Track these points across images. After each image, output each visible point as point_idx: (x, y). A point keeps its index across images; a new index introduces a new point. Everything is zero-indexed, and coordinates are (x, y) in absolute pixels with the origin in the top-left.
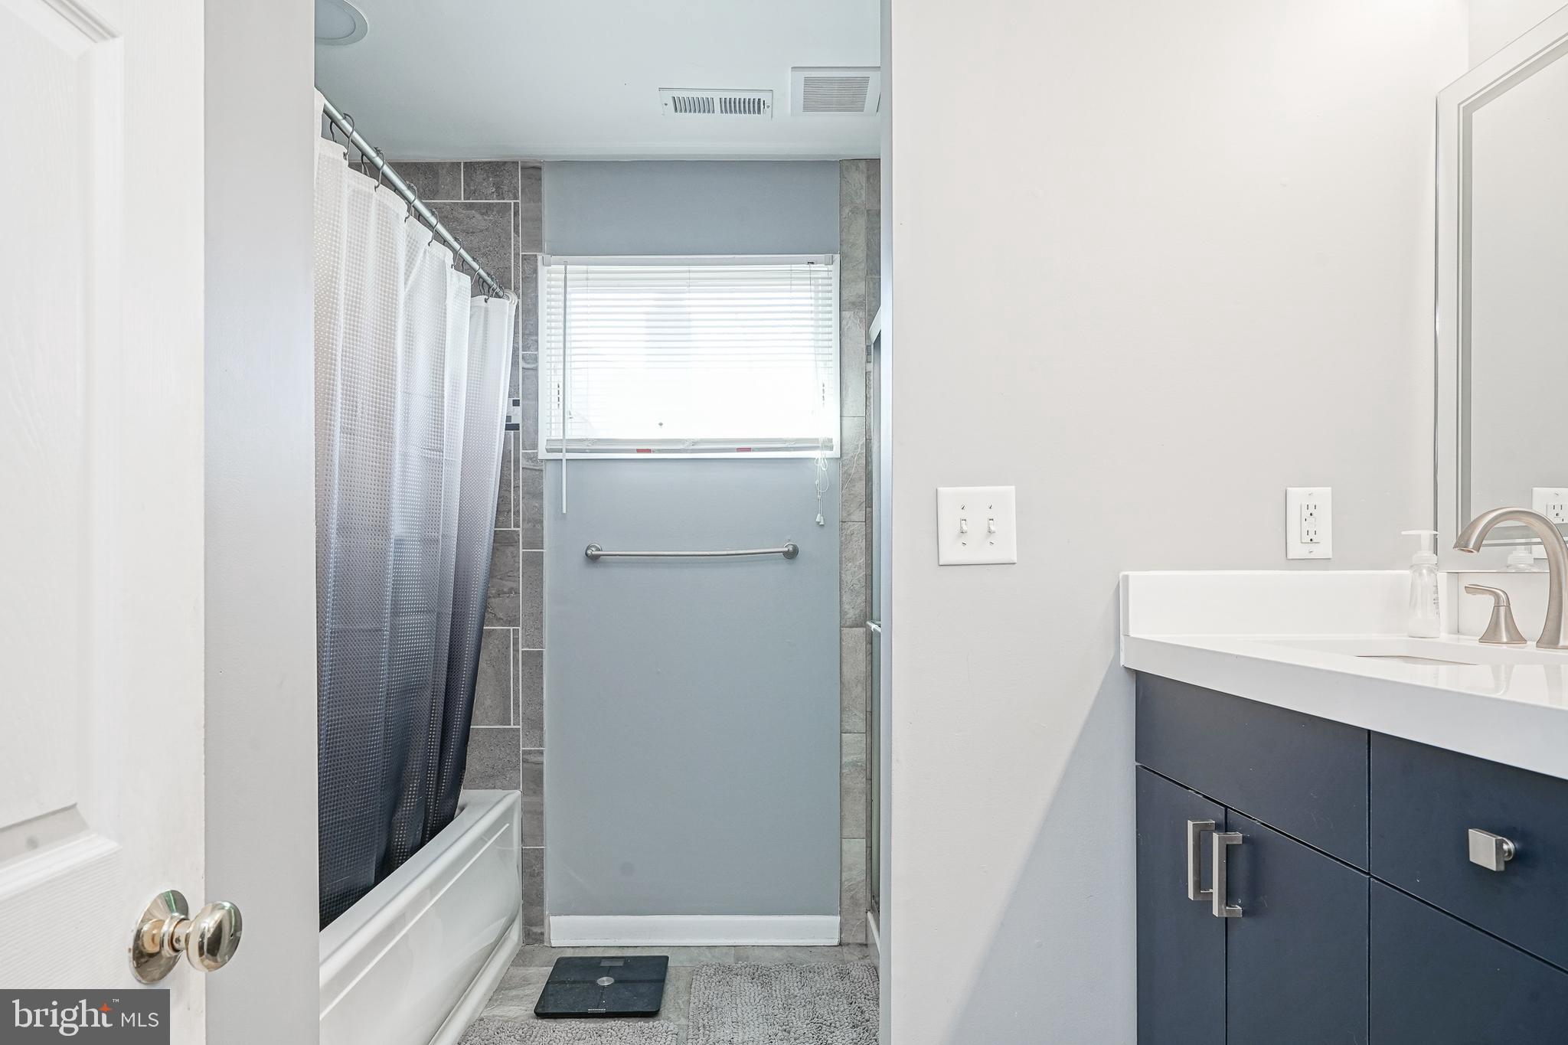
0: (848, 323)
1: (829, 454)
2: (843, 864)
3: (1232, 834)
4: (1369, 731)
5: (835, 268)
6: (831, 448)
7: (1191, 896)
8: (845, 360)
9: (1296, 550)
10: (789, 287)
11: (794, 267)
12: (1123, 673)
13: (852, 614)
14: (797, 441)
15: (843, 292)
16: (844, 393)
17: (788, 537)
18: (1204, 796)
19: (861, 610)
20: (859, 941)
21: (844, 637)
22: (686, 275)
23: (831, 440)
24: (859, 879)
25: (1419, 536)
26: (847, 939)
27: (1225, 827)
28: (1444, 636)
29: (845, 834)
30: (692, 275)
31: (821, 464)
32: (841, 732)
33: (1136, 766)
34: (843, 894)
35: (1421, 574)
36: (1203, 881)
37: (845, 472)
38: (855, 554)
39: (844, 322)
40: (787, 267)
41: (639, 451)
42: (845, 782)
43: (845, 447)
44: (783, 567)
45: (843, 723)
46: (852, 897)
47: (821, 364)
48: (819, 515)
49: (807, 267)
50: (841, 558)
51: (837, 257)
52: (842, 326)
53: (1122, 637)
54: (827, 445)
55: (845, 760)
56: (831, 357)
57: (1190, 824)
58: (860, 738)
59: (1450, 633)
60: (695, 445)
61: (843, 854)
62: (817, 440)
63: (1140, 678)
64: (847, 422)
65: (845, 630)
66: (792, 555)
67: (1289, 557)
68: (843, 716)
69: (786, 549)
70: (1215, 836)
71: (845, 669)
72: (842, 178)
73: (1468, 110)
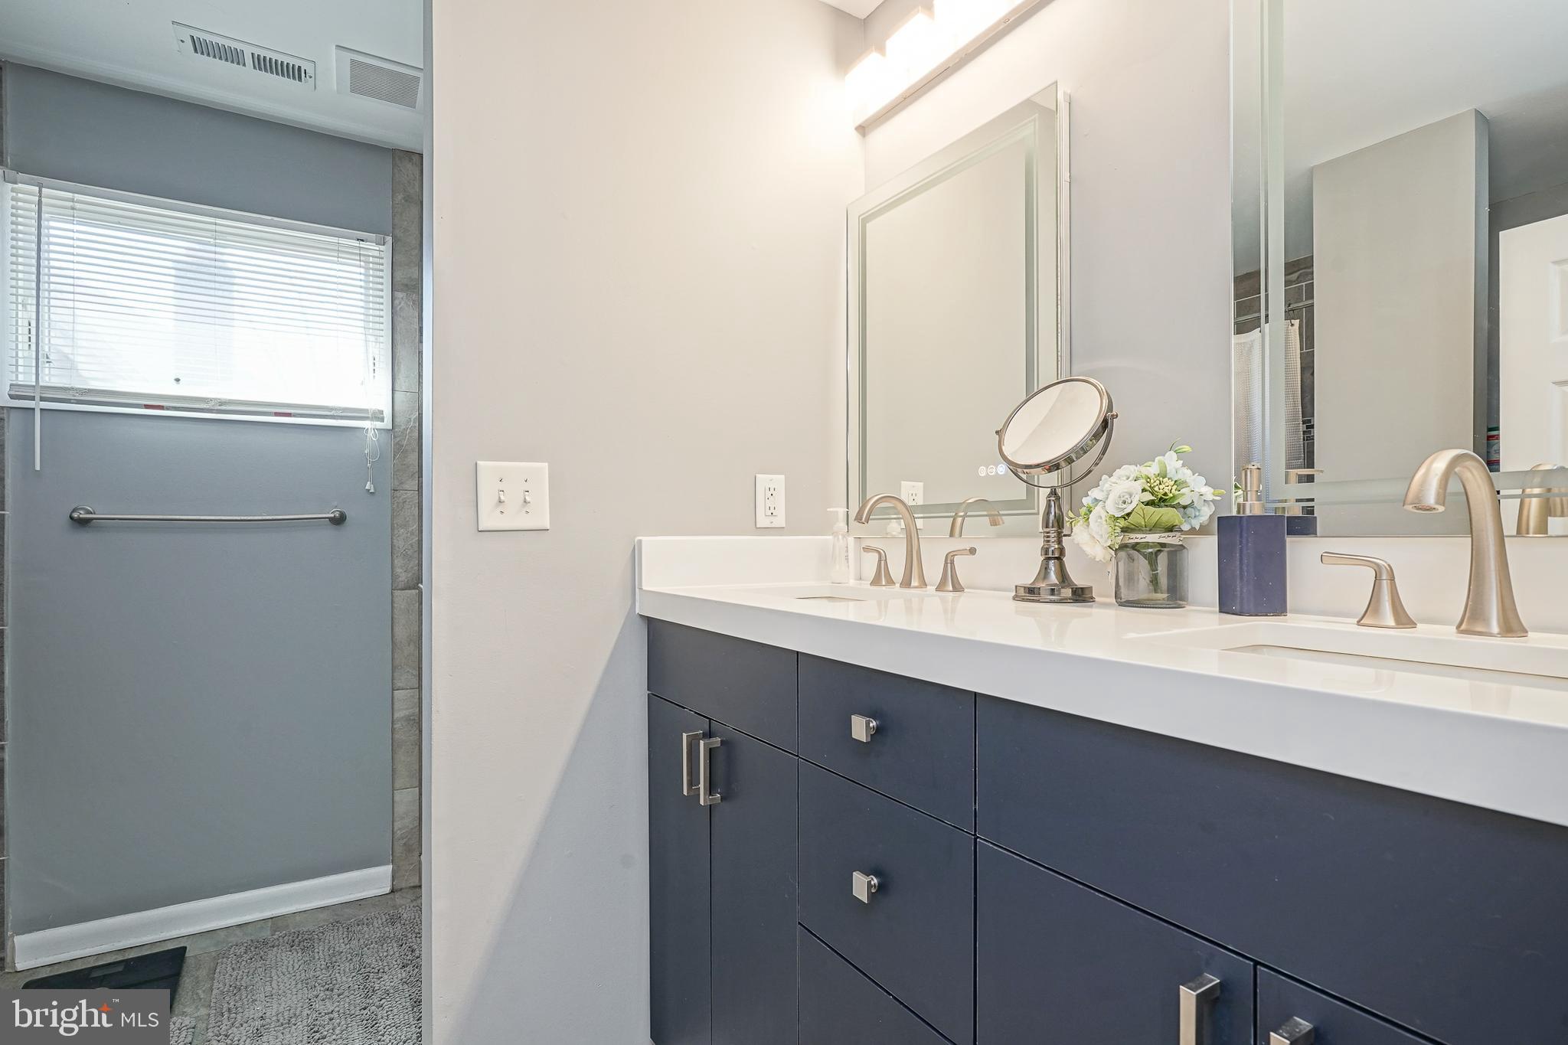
0: (400, 303)
1: (379, 425)
2: (395, 815)
3: (713, 740)
4: (798, 652)
5: (387, 249)
6: (382, 420)
7: (685, 793)
8: (398, 337)
9: (763, 521)
10: (336, 259)
11: (342, 241)
12: (638, 619)
13: (403, 577)
14: (345, 410)
15: (395, 274)
16: (396, 368)
17: (335, 503)
18: (696, 713)
19: (414, 574)
20: (412, 885)
21: (396, 600)
22: (213, 227)
23: (382, 412)
24: (411, 826)
25: (837, 512)
26: (399, 884)
27: (709, 735)
28: (852, 582)
29: (397, 786)
30: (218, 228)
31: (371, 434)
32: (393, 690)
33: (648, 694)
34: (395, 843)
35: (838, 539)
36: (693, 781)
37: (398, 443)
38: (408, 521)
39: (396, 302)
40: (335, 240)
41: (147, 407)
42: (397, 736)
43: (397, 420)
44: (330, 533)
45: (395, 681)
46: (405, 844)
47: (372, 338)
48: (369, 483)
49: (356, 243)
50: (392, 524)
51: (389, 239)
52: (395, 305)
53: (637, 590)
54: (378, 416)
55: (396, 715)
56: (382, 333)
57: (685, 735)
58: (412, 694)
59: (856, 580)
60: (222, 405)
61: (395, 805)
62: (366, 411)
63: (650, 622)
64: (397, 394)
65: (397, 593)
66: (339, 521)
67: (758, 526)
68: (395, 674)
69: (332, 515)
70: (702, 742)
71: (396, 629)
72: (394, 165)
73: (864, 221)
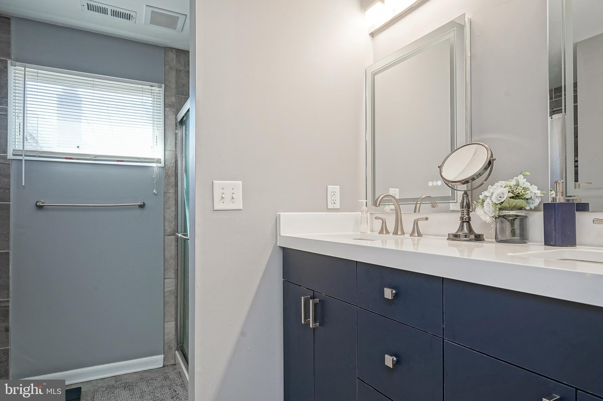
0: (167, 113)
1: (159, 165)
2: (165, 333)
3: (316, 299)
4: (357, 261)
5: (162, 89)
6: (160, 163)
7: (303, 322)
8: (166, 127)
9: (330, 206)
10: (142, 94)
11: (144, 87)
12: (279, 248)
13: (169, 230)
14: (145, 159)
15: (165, 100)
16: (166, 140)
17: (141, 199)
18: (306, 288)
19: (173, 229)
20: (172, 364)
21: (165, 240)
22: (92, 82)
23: (160, 159)
24: (171, 338)
25: (363, 202)
26: (165, 365)
27: (313, 298)
28: (369, 232)
29: (166, 320)
30: (94, 83)
31: (155, 169)
32: (164, 279)
33: (283, 281)
34: (165, 345)
35: (363, 213)
36: (307, 316)
37: (166, 173)
38: (171, 206)
39: (166, 112)
40: (141, 86)
41: (66, 158)
42: (165, 299)
43: (166, 163)
44: (139, 211)
45: (165, 275)
46: (169, 346)
47: (155, 128)
48: (155, 190)
49: (150, 88)
50: (164, 208)
51: (163, 85)
52: (165, 114)
53: (278, 236)
54: (159, 161)
55: (166, 290)
56: (160, 126)
57: (303, 298)
58: (172, 281)
60: (96, 157)
61: (165, 329)
62: (154, 159)
63: (284, 249)
64: (166, 152)
65: (166, 237)
66: (142, 206)
67: (328, 208)
68: (165, 272)
69: (140, 204)
70: (311, 301)
71: (166, 253)
72: (165, 54)
73: (374, 75)
